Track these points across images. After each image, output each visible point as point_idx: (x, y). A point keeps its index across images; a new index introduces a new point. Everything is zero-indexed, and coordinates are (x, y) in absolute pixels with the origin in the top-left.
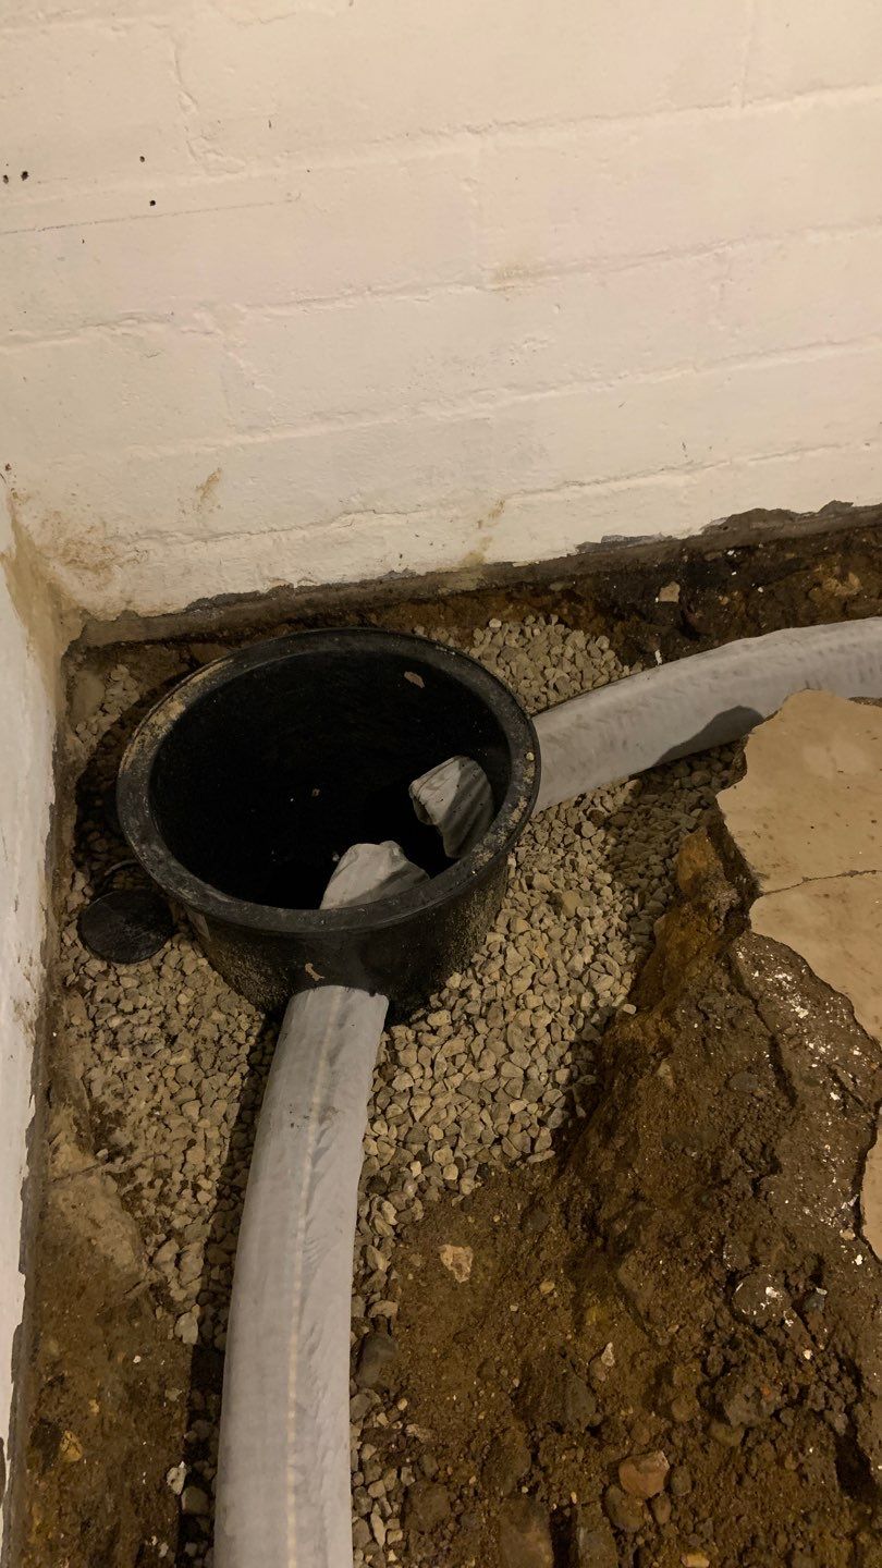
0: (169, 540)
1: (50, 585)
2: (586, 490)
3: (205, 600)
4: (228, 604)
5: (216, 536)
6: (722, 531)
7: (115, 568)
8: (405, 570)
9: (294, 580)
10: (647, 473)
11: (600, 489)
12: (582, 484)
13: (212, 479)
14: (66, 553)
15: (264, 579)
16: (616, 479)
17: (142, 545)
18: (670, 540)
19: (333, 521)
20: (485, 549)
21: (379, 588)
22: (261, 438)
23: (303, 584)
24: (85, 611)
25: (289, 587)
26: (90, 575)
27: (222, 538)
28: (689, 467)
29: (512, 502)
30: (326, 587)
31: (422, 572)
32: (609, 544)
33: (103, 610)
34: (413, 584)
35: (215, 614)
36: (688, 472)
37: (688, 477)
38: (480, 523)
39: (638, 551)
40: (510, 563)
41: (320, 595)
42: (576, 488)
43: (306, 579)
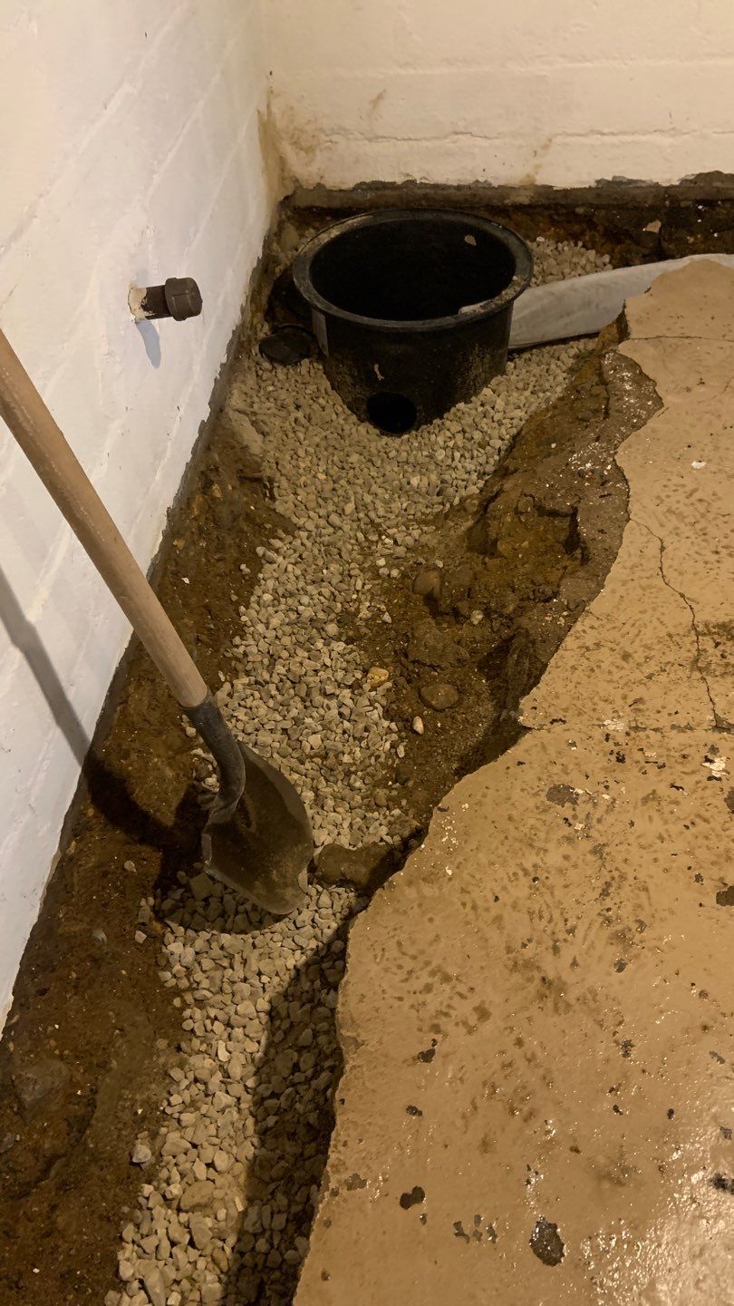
0: (350, 136)
1: (281, 157)
2: (606, 139)
3: (365, 183)
4: (377, 189)
5: (375, 138)
6: (692, 185)
7: (318, 152)
8: (486, 182)
9: (418, 177)
10: (645, 133)
11: (615, 139)
12: (603, 134)
13: (380, 97)
14: (292, 137)
15: (401, 173)
16: (625, 133)
17: (335, 138)
18: (657, 186)
19: (445, 137)
20: (537, 173)
21: (468, 192)
22: (411, 71)
23: (423, 181)
24: (297, 180)
25: (413, 182)
26: (302, 154)
27: (380, 140)
28: (673, 132)
29: (558, 140)
30: (436, 186)
31: (495, 184)
32: (617, 183)
33: (307, 181)
34: (489, 193)
35: (369, 196)
36: (672, 136)
37: (671, 140)
38: (535, 152)
39: (637, 192)
40: (551, 187)
41: (432, 192)
42: (599, 136)
43: (425, 178)
